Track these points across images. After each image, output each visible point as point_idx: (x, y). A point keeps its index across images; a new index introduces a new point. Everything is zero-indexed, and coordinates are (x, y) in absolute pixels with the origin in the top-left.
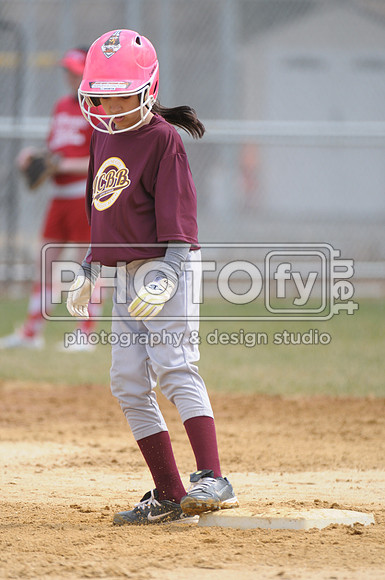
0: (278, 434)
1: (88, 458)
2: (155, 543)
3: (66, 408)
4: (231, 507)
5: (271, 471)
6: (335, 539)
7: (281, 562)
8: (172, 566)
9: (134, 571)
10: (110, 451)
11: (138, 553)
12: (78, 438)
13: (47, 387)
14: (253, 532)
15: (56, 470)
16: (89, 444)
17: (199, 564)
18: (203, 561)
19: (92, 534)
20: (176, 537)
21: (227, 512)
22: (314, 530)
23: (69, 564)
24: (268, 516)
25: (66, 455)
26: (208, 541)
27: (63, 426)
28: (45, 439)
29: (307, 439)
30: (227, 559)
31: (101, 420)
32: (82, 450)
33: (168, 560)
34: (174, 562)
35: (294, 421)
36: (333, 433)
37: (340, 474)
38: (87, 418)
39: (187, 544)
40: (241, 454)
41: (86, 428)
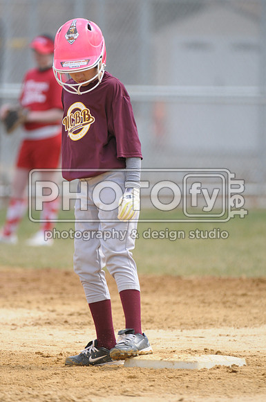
0: (179, 303)
1: (48, 319)
2: (94, 379)
3: (33, 285)
4: (147, 354)
5: (174, 328)
6: (219, 376)
7: (181, 392)
8: (105, 394)
9: (80, 398)
10: (63, 314)
11: (82, 385)
12: (41, 306)
13: (19, 270)
14: (162, 371)
15: (26, 328)
16: (49, 310)
17: (124, 393)
18: (127, 391)
19: (51, 373)
20: (109, 374)
21: (144, 357)
22: (204, 370)
23: (35, 393)
24: (172, 360)
25: (32, 318)
26: (131, 377)
27: (31, 297)
28: (18, 307)
29: (199, 307)
30: (144, 390)
31: (56, 293)
32: (43, 314)
33: (103, 390)
34: (107, 391)
35: (190, 294)
36: (217, 302)
37: (222, 330)
38: (47, 292)
39: (116, 379)
40: (153, 317)
41: (46, 299)
